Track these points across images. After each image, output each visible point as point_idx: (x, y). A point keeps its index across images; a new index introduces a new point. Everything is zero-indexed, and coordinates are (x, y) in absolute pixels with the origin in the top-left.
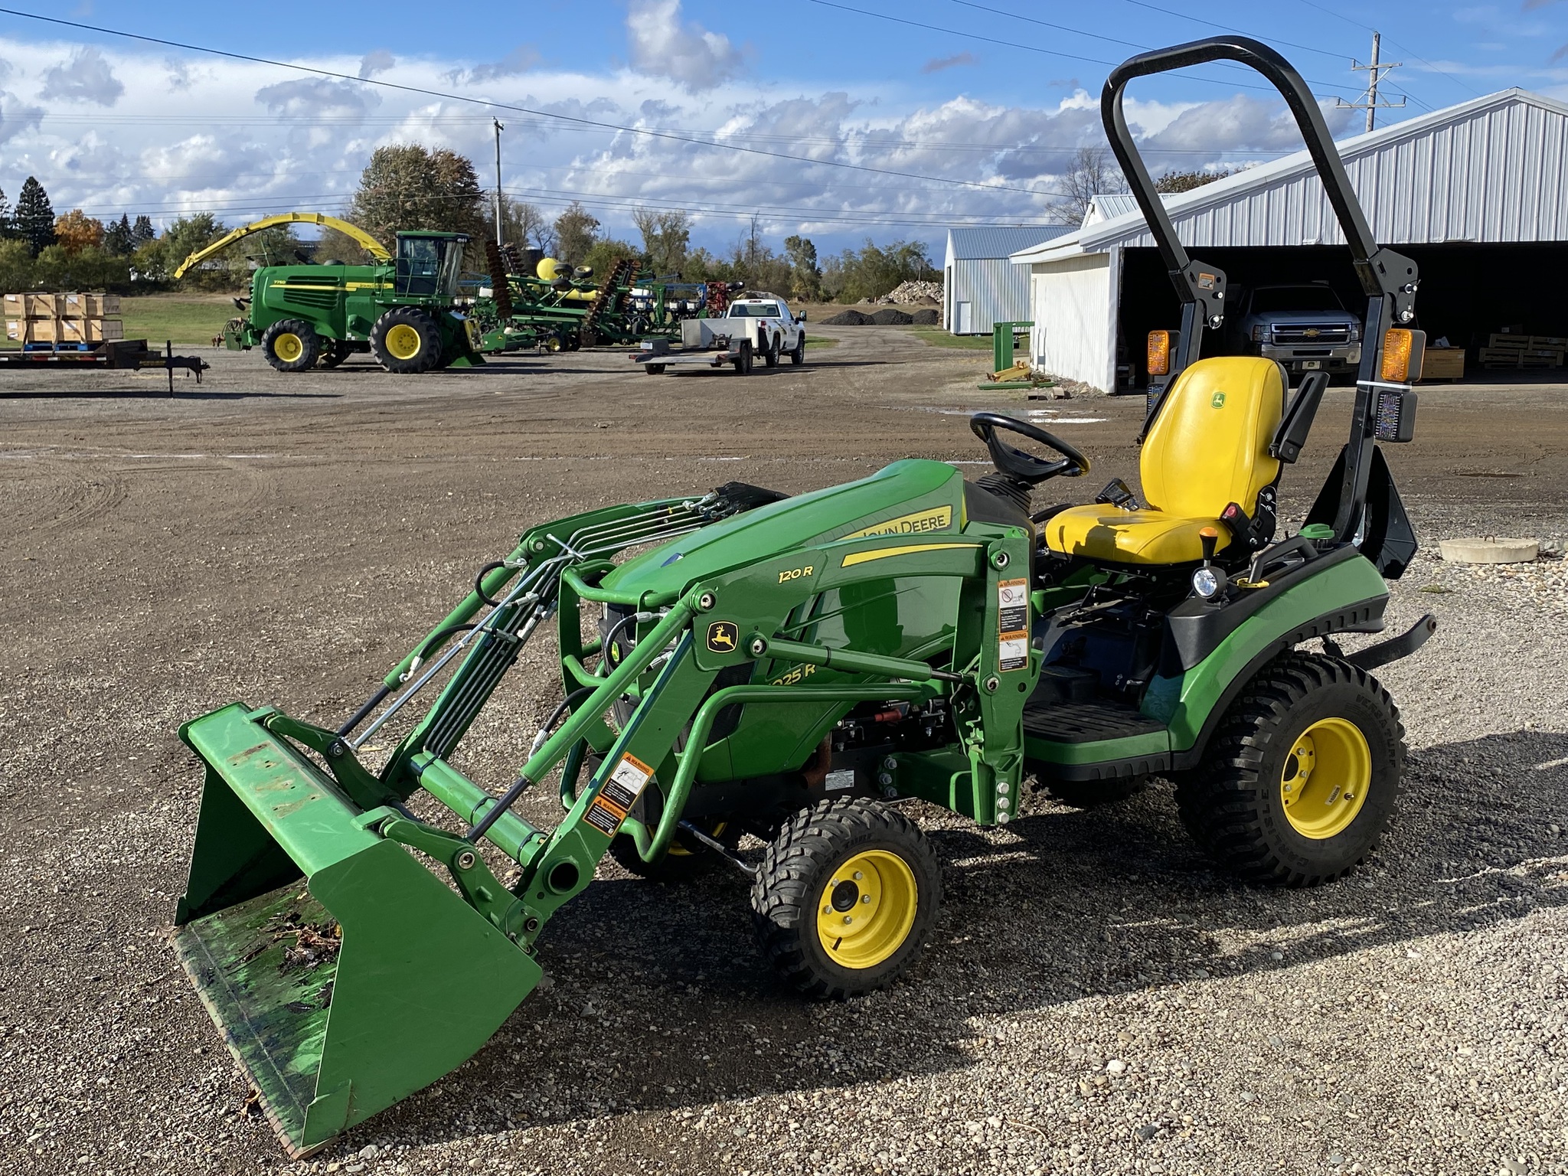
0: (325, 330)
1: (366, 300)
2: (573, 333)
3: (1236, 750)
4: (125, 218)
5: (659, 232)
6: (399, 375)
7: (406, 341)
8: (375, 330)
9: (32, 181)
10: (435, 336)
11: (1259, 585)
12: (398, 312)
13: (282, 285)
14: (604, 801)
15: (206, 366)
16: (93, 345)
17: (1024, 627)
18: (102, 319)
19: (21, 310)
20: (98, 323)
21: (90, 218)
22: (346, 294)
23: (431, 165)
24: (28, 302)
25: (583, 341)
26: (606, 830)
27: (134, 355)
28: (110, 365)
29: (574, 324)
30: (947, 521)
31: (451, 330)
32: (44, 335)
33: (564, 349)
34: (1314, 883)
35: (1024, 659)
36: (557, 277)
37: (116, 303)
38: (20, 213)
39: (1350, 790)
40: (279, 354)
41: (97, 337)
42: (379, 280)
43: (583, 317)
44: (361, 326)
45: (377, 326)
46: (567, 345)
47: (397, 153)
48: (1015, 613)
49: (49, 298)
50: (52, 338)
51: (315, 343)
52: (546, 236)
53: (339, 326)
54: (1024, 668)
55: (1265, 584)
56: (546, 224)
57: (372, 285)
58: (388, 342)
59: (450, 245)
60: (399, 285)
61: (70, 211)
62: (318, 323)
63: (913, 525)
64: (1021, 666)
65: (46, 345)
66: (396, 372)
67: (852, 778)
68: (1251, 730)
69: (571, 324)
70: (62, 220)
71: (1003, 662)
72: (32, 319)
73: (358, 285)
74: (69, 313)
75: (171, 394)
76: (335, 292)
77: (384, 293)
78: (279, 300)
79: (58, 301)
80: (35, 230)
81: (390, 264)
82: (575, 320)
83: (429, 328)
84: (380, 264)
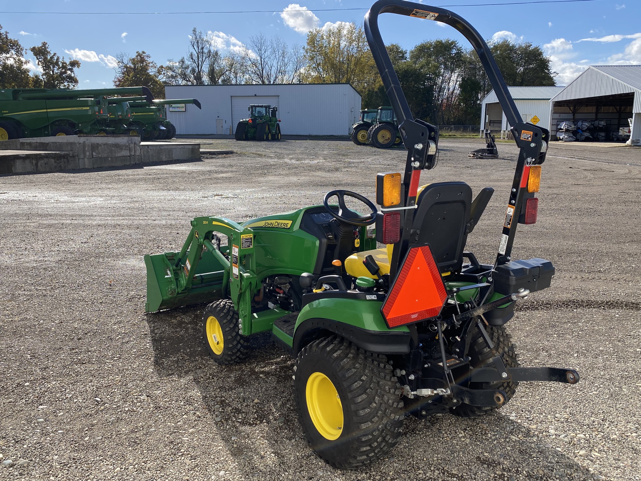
63: (278, 224)
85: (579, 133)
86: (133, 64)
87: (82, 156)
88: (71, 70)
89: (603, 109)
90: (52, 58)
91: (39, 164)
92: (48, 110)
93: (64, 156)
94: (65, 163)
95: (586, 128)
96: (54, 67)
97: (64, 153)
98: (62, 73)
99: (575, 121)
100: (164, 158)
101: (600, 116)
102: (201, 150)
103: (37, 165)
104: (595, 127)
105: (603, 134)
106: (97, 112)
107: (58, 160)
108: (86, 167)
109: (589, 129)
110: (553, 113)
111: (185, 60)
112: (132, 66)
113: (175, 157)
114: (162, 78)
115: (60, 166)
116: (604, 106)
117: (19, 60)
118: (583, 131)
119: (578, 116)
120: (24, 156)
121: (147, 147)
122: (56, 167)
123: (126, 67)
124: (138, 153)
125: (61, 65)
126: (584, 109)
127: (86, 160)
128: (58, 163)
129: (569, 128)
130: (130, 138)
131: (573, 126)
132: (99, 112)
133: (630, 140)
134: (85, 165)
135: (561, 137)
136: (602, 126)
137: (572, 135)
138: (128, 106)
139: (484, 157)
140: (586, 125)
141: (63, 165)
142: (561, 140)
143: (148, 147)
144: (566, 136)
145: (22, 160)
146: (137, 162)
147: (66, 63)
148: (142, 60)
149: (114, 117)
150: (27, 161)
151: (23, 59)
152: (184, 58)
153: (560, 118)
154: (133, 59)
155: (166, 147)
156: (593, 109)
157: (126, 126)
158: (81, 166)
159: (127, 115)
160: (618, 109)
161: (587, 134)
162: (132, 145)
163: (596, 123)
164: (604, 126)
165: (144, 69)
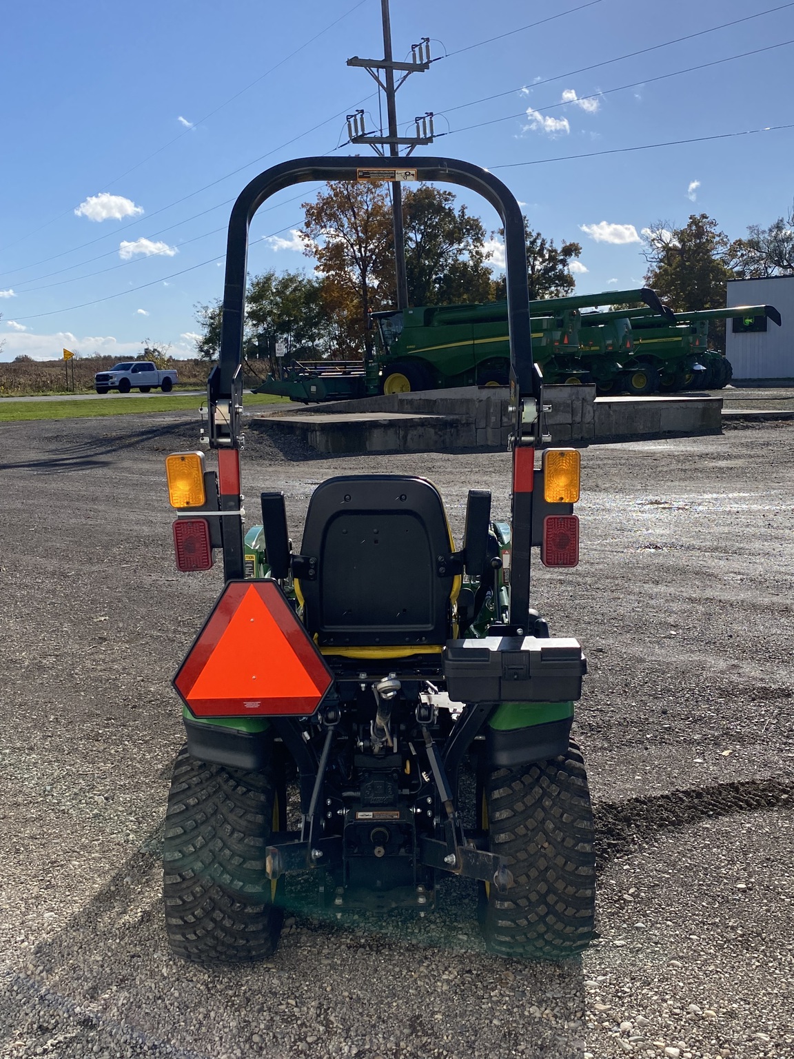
86: (681, 241)
87: (482, 424)
88: (564, 262)
90: (533, 243)
91: (409, 437)
92: (476, 342)
93: (451, 424)
94: (452, 435)
96: (535, 259)
97: (452, 417)
98: (547, 270)
100: (641, 428)
102: (724, 411)
103: (405, 437)
106: (558, 341)
107: (440, 430)
108: (489, 443)
111: (785, 222)
112: (679, 245)
113: (665, 426)
114: (735, 266)
115: (443, 442)
117: (477, 253)
120: (386, 423)
121: (607, 407)
122: (436, 442)
123: (666, 248)
124: (588, 418)
125: (547, 256)
127: (489, 430)
128: (441, 436)
130: (575, 390)
132: (561, 341)
134: (487, 439)
138: (627, 327)
141: (448, 440)
143: (610, 407)
145: (382, 429)
146: (586, 436)
147: (555, 251)
148: (700, 233)
149: (597, 348)
150: (391, 432)
151: (484, 251)
152: (782, 221)
154: (682, 232)
155: (648, 406)
157: (620, 366)
158: (480, 442)
159: (624, 343)
162: (578, 404)
165: (703, 249)
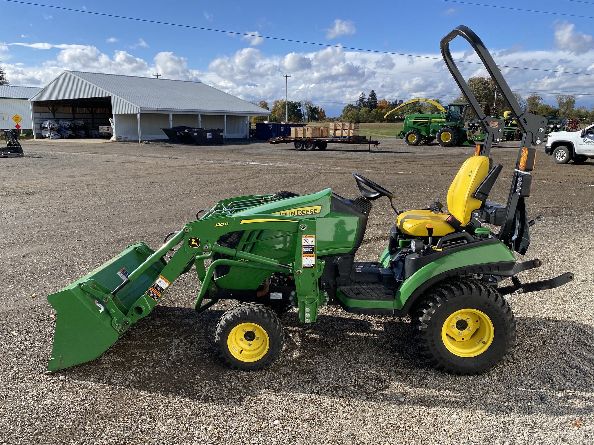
0: (424, 133)
1: (436, 124)
2: (512, 135)
3: (421, 314)
4: (396, 101)
5: (564, 101)
6: (443, 147)
7: (447, 137)
8: (438, 133)
9: (373, 91)
10: (456, 135)
11: (439, 250)
12: (445, 128)
13: (413, 120)
14: (153, 290)
15: (380, 144)
16: (350, 137)
17: (313, 253)
18: (353, 130)
19: (333, 127)
20: (352, 131)
21: (387, 101)
22: (431, 122)
23: (486, 82)
24: (335, 125)
25: (514, 137)
26: (154, 299)
27: (360, 140)
28: (353, 143)
29: (513, 132)
30: (318, 211)
31: (462, 133)
32: (338, 134)
33: (508, 140)
34: (459, 374)
35: (313, 265)
36: (508, 117)
37: (358, 126)
38: (369, 100)
39: (485, 340)
40: (409, 140)
41: (351, 135)
42: (441, 118)
43: (515, 129)
44: (434, 132)
45: (439, 132)
46: (509, 138)
47: (476, 79)
48: (309, 248)
49: (340, 124)
50: (340, 135)
51: (420, 137)
52: (523, 104)
53: (428, 132)
54: (313, 268)
55: (441, 250)
56: (523, 100)
57: (439, 120)
58: (441, 137)
59: (464, 107)
60: (447, 120)
61: (382, 99)
62: (422, 131)
63: (303, 212)
64: (312, 267)
65: (338, 137)
66: (443, 146)
67: (281, 296)
68: (427, 307)
69: (511, 132)
70: (379, 102)
71: (304, 265)
72: (336, 130)
73: (435, 120)
74: (345, 128)
75: (369, 151)
76: (428, 122)
77: (442, 122)
78: (411, 125)
79: (343, 125)
80: (372, 105)
81: (446, 113)
82: (513, 131)
83: (454, 133)
84: (443, 113)
85: (62, 131)
89: (78, 110)
95: (68, 126)
99: (57, 120)
101: (77, 116)
104: (76, 126)
105: (83, 132)
109: (70, 128)
110: (34, 112)
116: (79, 107)
118: (66, 129)
119: (57, 116)
126: (61, 109)
129: (53, 127)
131: (56, 125)
133: (113, 137)
135: (47, 135)
136: (81, 125)
137: (57, 133)
139: (9, 156)
140: (67, 124)
142: (47, 138)
144: (52, 134)
153: (41, 117)
156: (70, 110)
160: (90, 110)
161: (70, 132)
163: (76, 122)
164: (83, 125)
